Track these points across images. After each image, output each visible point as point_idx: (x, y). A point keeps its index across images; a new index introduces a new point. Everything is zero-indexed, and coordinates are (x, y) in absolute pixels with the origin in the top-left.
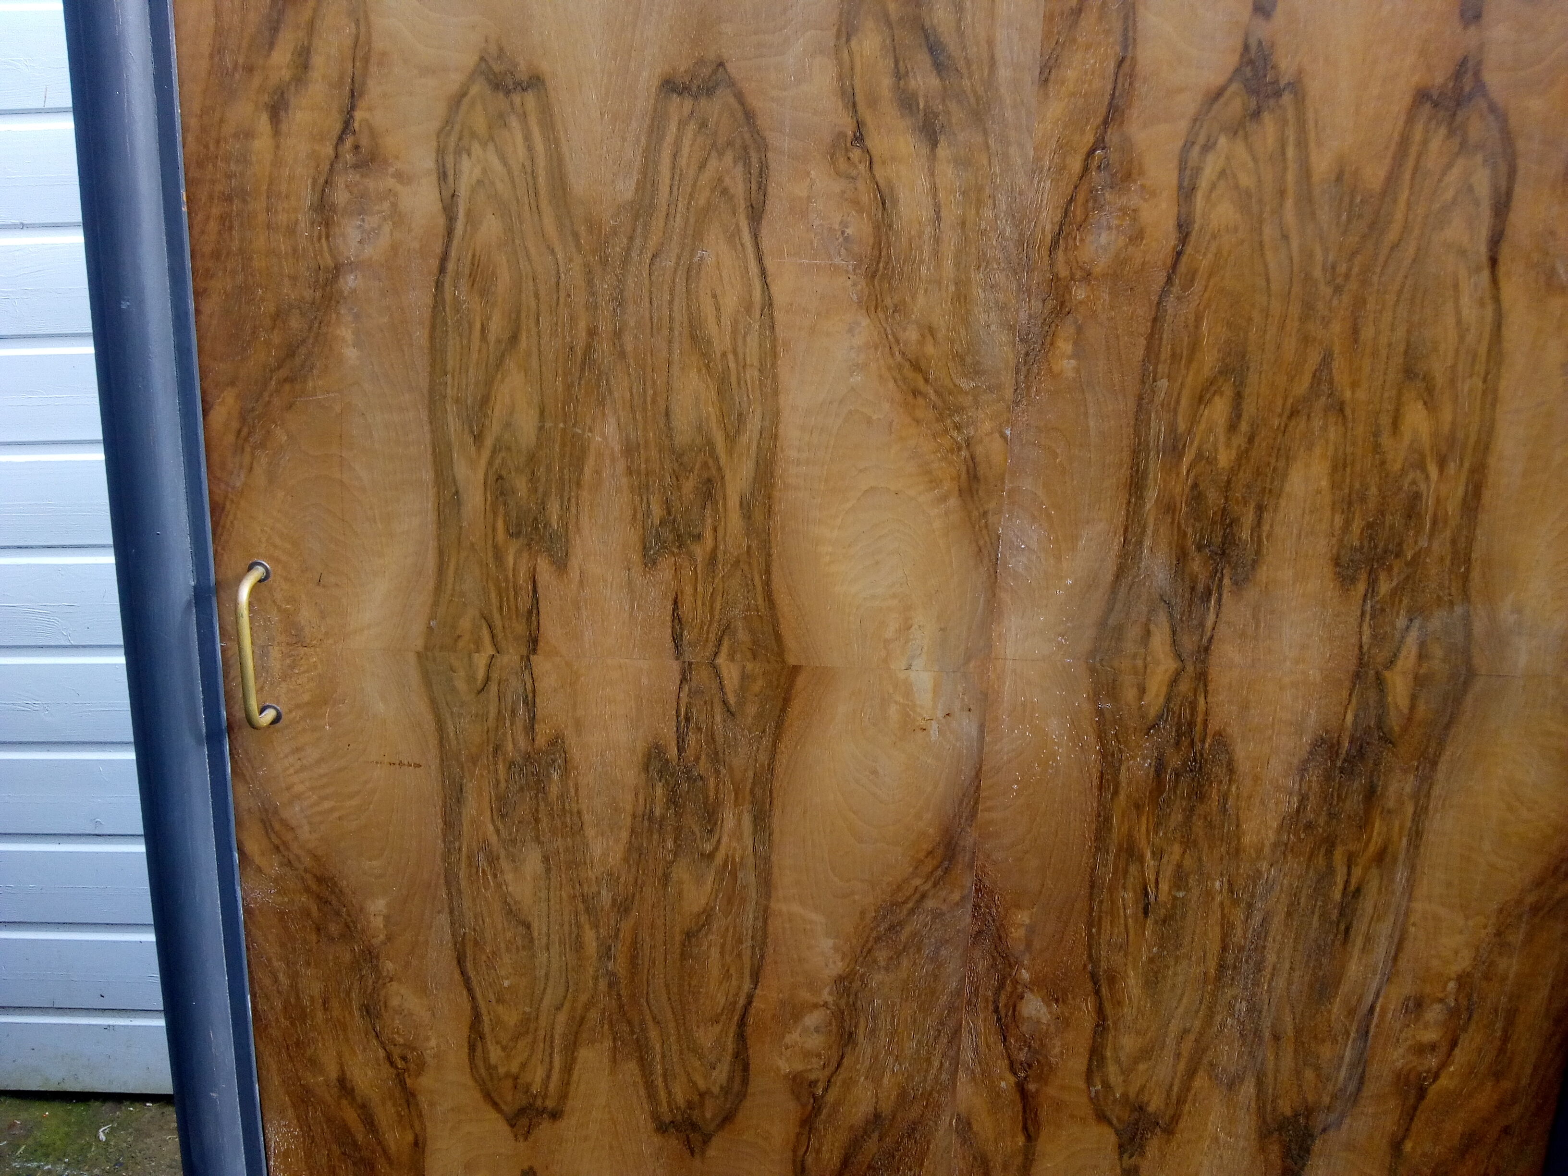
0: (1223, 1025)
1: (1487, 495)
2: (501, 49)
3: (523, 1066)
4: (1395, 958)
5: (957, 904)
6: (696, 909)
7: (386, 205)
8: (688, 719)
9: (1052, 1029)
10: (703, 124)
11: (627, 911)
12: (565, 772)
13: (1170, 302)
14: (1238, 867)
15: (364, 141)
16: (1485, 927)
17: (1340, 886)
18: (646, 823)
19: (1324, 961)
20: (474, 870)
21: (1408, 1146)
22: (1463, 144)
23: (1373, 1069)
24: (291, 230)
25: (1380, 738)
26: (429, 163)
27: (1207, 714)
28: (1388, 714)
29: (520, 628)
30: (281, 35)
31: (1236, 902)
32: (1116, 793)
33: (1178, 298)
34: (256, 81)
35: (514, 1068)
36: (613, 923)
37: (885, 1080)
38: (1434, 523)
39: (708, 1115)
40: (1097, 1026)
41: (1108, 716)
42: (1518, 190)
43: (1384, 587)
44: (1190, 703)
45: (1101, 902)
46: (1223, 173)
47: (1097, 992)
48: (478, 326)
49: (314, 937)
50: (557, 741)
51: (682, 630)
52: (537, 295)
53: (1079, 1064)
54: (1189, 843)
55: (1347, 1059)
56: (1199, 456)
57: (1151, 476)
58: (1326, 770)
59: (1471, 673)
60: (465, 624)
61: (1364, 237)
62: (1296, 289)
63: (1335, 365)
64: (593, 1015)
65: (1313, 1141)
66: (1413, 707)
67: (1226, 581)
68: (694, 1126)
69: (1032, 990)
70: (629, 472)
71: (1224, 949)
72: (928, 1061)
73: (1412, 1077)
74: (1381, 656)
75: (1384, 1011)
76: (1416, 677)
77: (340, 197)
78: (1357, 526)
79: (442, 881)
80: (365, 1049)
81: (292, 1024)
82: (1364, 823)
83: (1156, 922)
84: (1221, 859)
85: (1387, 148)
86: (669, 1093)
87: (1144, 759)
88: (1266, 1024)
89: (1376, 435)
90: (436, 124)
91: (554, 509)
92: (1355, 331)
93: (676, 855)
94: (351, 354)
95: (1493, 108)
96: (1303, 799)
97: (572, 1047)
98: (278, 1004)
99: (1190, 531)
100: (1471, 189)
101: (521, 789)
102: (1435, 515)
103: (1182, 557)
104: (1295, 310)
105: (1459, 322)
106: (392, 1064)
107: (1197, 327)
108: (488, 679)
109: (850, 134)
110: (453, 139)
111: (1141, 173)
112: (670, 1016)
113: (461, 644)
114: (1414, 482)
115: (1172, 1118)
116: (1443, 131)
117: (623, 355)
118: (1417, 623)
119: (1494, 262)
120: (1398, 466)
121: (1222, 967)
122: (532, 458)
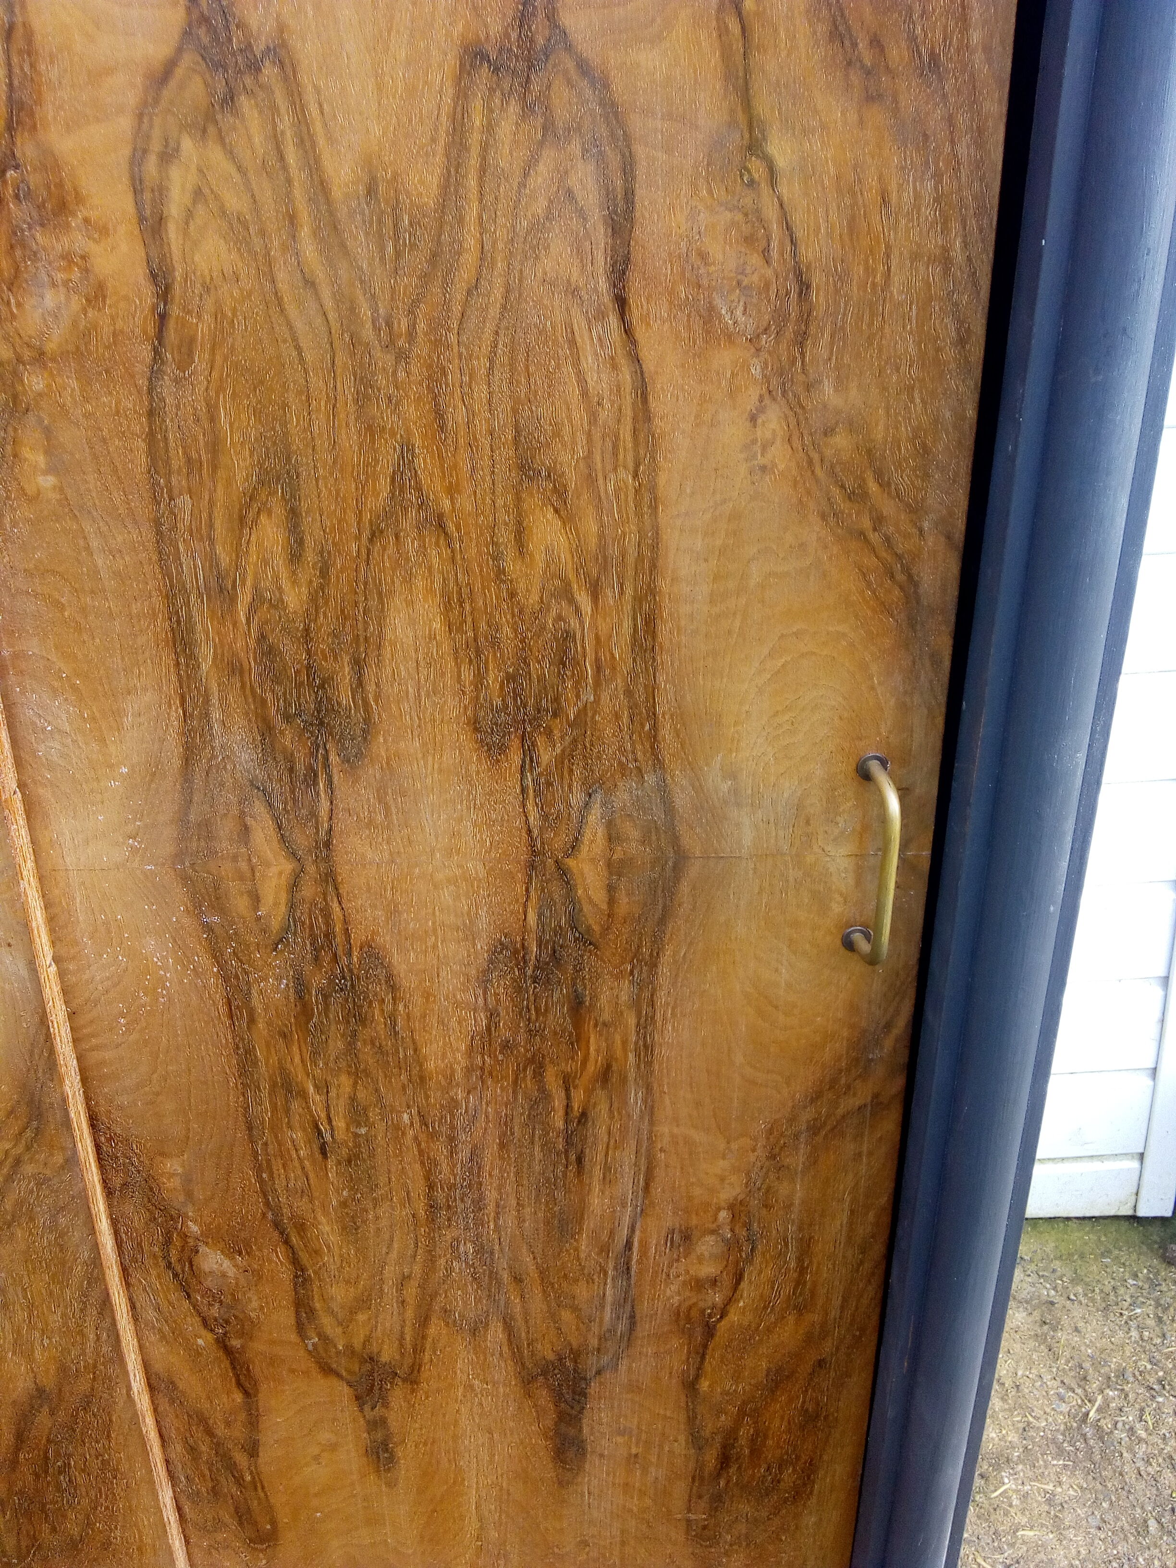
0: (449, 1269)
1: (664, 631)
4: (647, 1188)
5: (62, 1167)
9: (242, 1282)
13: (166, 388)
14: (427, 1097)
16: (754, 1150)
17: (561, 1113)
19: (559, 1195)
21: (704, 1385)
22: (548, 127)
23: (644, 1308)
25: (576, 939)
27: (345, 922)
28: (581, 910)
31: (433, 1136)
32: (252, 1021)
33: (177, 381)
37: (38, 1354)
38: (598, 669)
40: (296, 1277)
41: (218, 931)
42: (641, 193)
43: (546, 755)
44: (321, 910)
45: (266, 1144)
46: (198, 193)
47: (287, 1242)
53: (286, 1317)
54: (358, 1074)
55: (609, 1298)
56: (258, 598)
57: (199, 627)
58: (514, 980)
59: (681, 859)
61: (426, 278)
62: (342, 358)
63: (419, 463)
65: (588, 1385)
66: (612, 901)
67: (333, 758)
69: (207, 1244)
71: (431, 1187)
72: (81, 1333)
73: (694, 1313)
74: (559, 841)
75: (644, 1246)
76: (609, 864)
78: (493, 678)
82: (578, 1039)
83: (339, 1163)
84: (404, 1087)
85: (433, 140)
87: (279, 979)
88: (502, 1265)
89: (496, 557)
92: (439, 415)
95: (584, 67)
96: (492, 1014)
99: (269, 696)
100: (570, 194)
102: (597, 660)
103: (266, 730)
104: (347, 388)
105: (585, 393)
107: (213, 419)
111: (80, 199)
114: (560, 618)
115: (412, 1368)
116: (514, 108)
118: (598, 797)
119: (621, 303)
120: (534, 598)
121: (432, 1207)
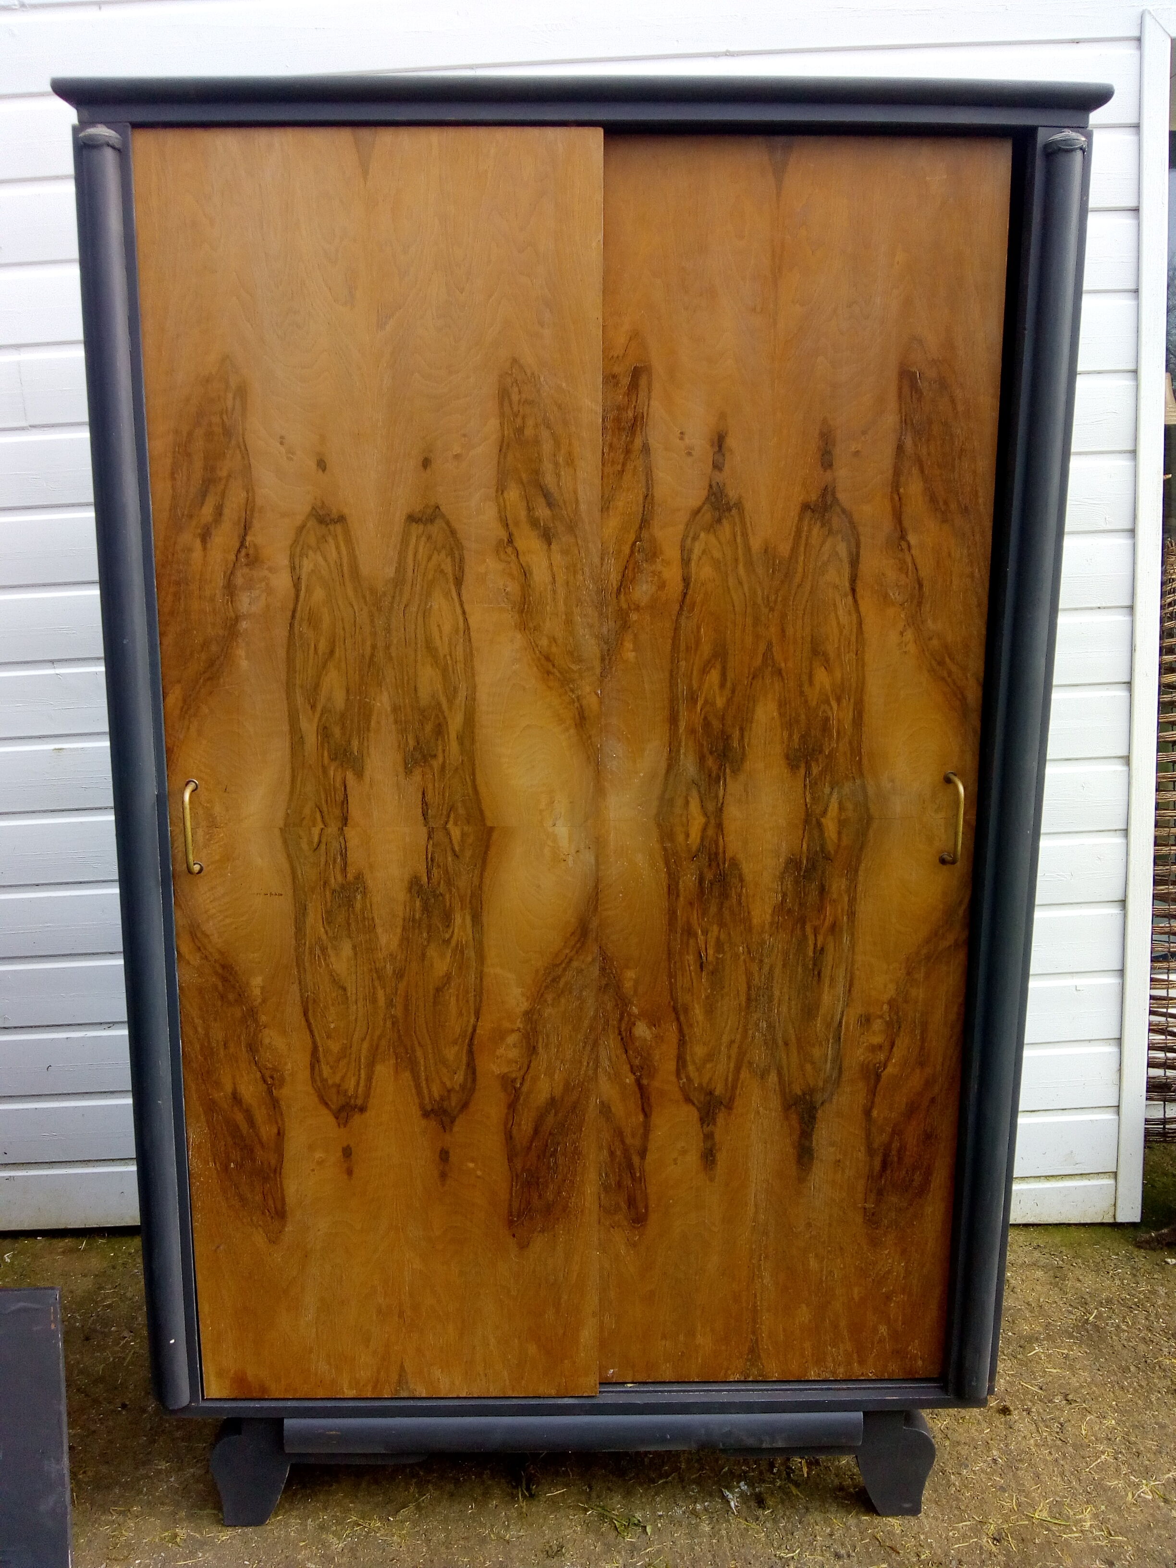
0: (753, 1037)
1: (865, 717)
2: (323, 503)
3: (343, 1078)
4: (850, 991)
5: (590, 963)
6: (441, 974)
7: (264, 583)
8: (432, 860)
9: (653, 1044)
10: (429, 538)
11: (402, 976)
12: (364, 894)
13: (683, 621)
14: (752, 938)
15: (251, 551)
16: (900, 970)
17: (812, 947)
18: (411, 924)
19: (808, 994)
20: (313, 956)
21: (875, 1113)
22: (830, 531)
23: (846, 1064)
24: (212, 599)
25: (823, 857)
26: (286, 562)
27: (724, 848)
28: (826, 843)
29: (337, 812)
30: (207, 499)
31: (753, 959)
32: (678, 896)
33: (687, 618)
34: (194, 523)
35: (337, 1080)
36: (394, 985)
37: (556, 1077)
38: (838, 733)
39: (453, 1104)
40: (680, 1040)
41: (670, 851)
42: (862, 552)
43: (815, 770)
44: (715, 841)
45: (675, 963)
46: (704, 552)
47: (678, 1019)
48: (313, 646)
49: (220, 1003)
50: (359, 877)
51: (428, 809)
52: (344, 629)
53: (671, 1066)
54: (722, 925)
55: (830, 1057)
56: (706, 702)
57: (681, 714)
58: (795, 877)
59: (870, 819)
60: (307, 811)
61: (782, 582)
62: (749, 610)
63: (774, 649)
64: (384, 1043)
65: (817, 1111)
66: (840, 839)
67: (728, 770)
68: (445, 1112)
69: (640, 1019)
70: (396, 722)
71: (749, 988)
72: (581, 1062)
73: (871, 1067)
74: (818, 810)
75: (847, 1024)
76: (839, 821)
77: (239, 580)
78: (796, 737)
79: (295, 964)
80: (248, 1073)
81: (205, 1059)
82: (821, 909)
83: (708, 974)
84: (741, 932)
85: (789, 535)
86: (430, 1091)
87: (692, 875)
88: (779, 1035)
89: (801, 686)
90: (289, 542)
91: (355, 743)
92: (783, 631)
93: (429, 942)
94: (244, 664)
95: (844, 511)
96: (784, 895)
97: (371, 1065)
98: (197, 1047)
99: (705, 743)
100: (837, 554)
101: (340, 906)
102: (838, 729)
103: (702, 759)
104: (749, 621)
105: (838, 623)
106: (265, 1081)
107: (699, 631)
108: (320, 842)
109: (506, 540)
110: (298, 550)
111: (661, 553)
112: (429, 1042)
113: (305, 823)
114: (824, 711)
115: (730, 1099)
116: (819, 524)
117: (390, 658)
118: (836, 790)
119: (853, 590)
120: (814, 703)
121: (749, 1000)
122: (343, 716)
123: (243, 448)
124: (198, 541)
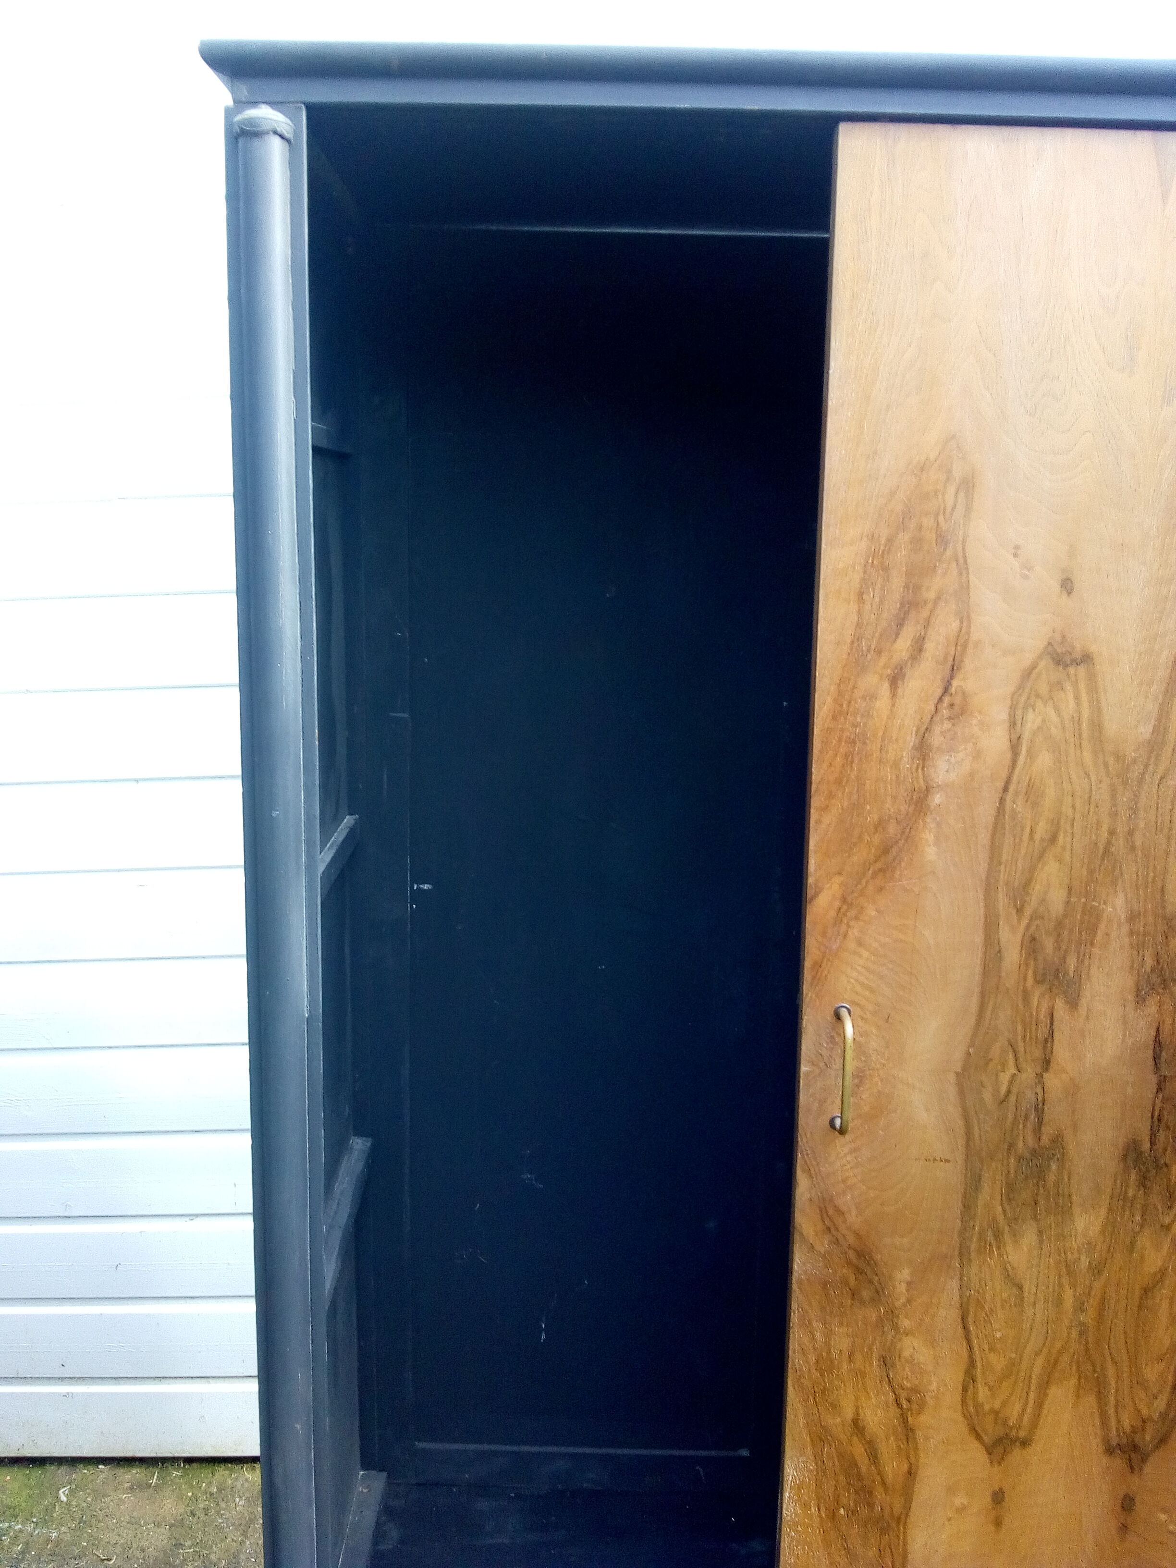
2: (1064, 637)
3: (1004, 1404)
6: (1153, 1270)
7: (970, 746)
8: (1159, 1120)
11: (1100, 1272)
12: (1062, 1162)
15: (958, 700)
18: (1121, 1202)
20: (983, 1244)
24: (896, 765)
26: (1004, 716)
29: (1037, 1053)
30: (905, 628)
34: (883, 660)
35: (997, 1405)
36: (1087, 1282)
39: (1148, 1438)
48: (1028, 830)
49: (849, 1302)
50: (1058, 1140)
51: (1161, 1051)
52: (1074, 807)
60: (995, 1051)
64: (1065, 1358)
68: (1135, 1448)
70: (1131, 933)
77: (936, 739)
79: (957, 1253)
80: (878, 1394)
81: (822, 1375)
86: (1119, 1421)
90: (1011, 689)
91: (1072, 963)
93: (1142, 1226)
94: (931, 853)
97: (1045, 1384)
98: (812, 1358)
101: (1027, 1177)
106: (898, 1404)
108: (1009, 1092)
110: (1023, 699)
112: (1125, 1357)
113: (991, 1065)
117: (1133, 848)
122: (1059, 924)
123: (961, 561)
124: (886, 685)
